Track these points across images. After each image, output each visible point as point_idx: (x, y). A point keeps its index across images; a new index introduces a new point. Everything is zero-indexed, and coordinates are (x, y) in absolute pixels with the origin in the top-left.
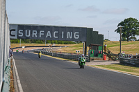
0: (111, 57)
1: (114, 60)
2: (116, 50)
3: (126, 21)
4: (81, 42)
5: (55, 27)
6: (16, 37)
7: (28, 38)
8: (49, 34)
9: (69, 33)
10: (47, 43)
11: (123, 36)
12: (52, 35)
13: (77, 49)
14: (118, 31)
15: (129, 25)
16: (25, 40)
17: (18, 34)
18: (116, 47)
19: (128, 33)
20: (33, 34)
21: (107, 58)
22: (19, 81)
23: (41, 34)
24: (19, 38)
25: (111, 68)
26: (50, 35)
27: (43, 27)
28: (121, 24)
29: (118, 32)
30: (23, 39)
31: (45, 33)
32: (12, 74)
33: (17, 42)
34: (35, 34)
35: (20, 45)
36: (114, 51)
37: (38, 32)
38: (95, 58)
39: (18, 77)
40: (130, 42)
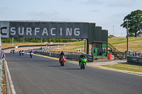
0: (117, 55)
1: (121, 59)
2: (123, 47)
3: (134, 13)
4: (82, 39)
5: (52, 23)
6: (7, 36)
7: (21, 36)
8: (45, 31)
9: (68, 29)
10: (43, 41)
11: (130, 31)
12: (49, 32)
13: (78, 47)
14: (124, 25)
15: (137, 18)
16: (18, 38)
17: (10, 32)
18: (122, 44)
19: (136, 28)
20: (27, 31)
21: (113, 57)
22: (12, 86)
23: (36, 31)
24: (11, 36)
25: (117, 68)
26: (47, 32)
27: (38, 24)
28: (128, 17)
29: (124, 27)
30: (15, 38)
31: (41, 30)
32: (5, 78)
33: (9, 42)
34: (29, 31)
35: (13, 45)
36: (121, 48)
37: (33, 29)
38: (99, 57)
39: (11, 82)
40: (138, 38)
